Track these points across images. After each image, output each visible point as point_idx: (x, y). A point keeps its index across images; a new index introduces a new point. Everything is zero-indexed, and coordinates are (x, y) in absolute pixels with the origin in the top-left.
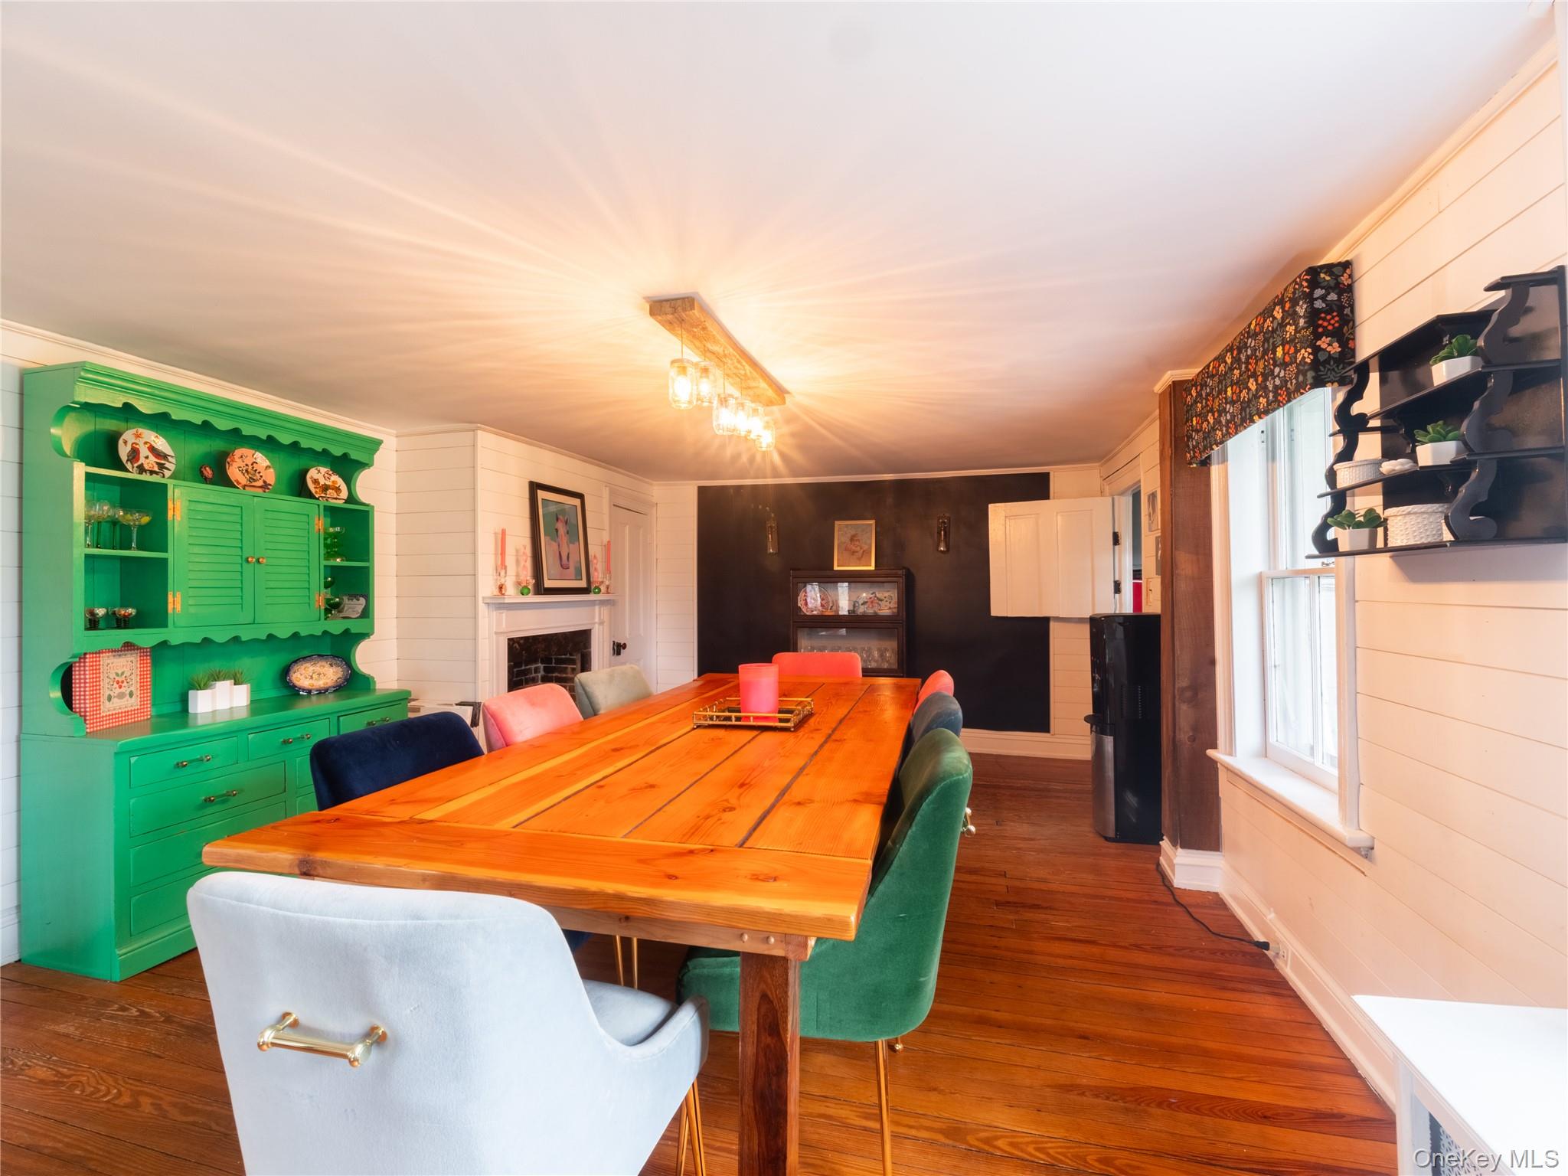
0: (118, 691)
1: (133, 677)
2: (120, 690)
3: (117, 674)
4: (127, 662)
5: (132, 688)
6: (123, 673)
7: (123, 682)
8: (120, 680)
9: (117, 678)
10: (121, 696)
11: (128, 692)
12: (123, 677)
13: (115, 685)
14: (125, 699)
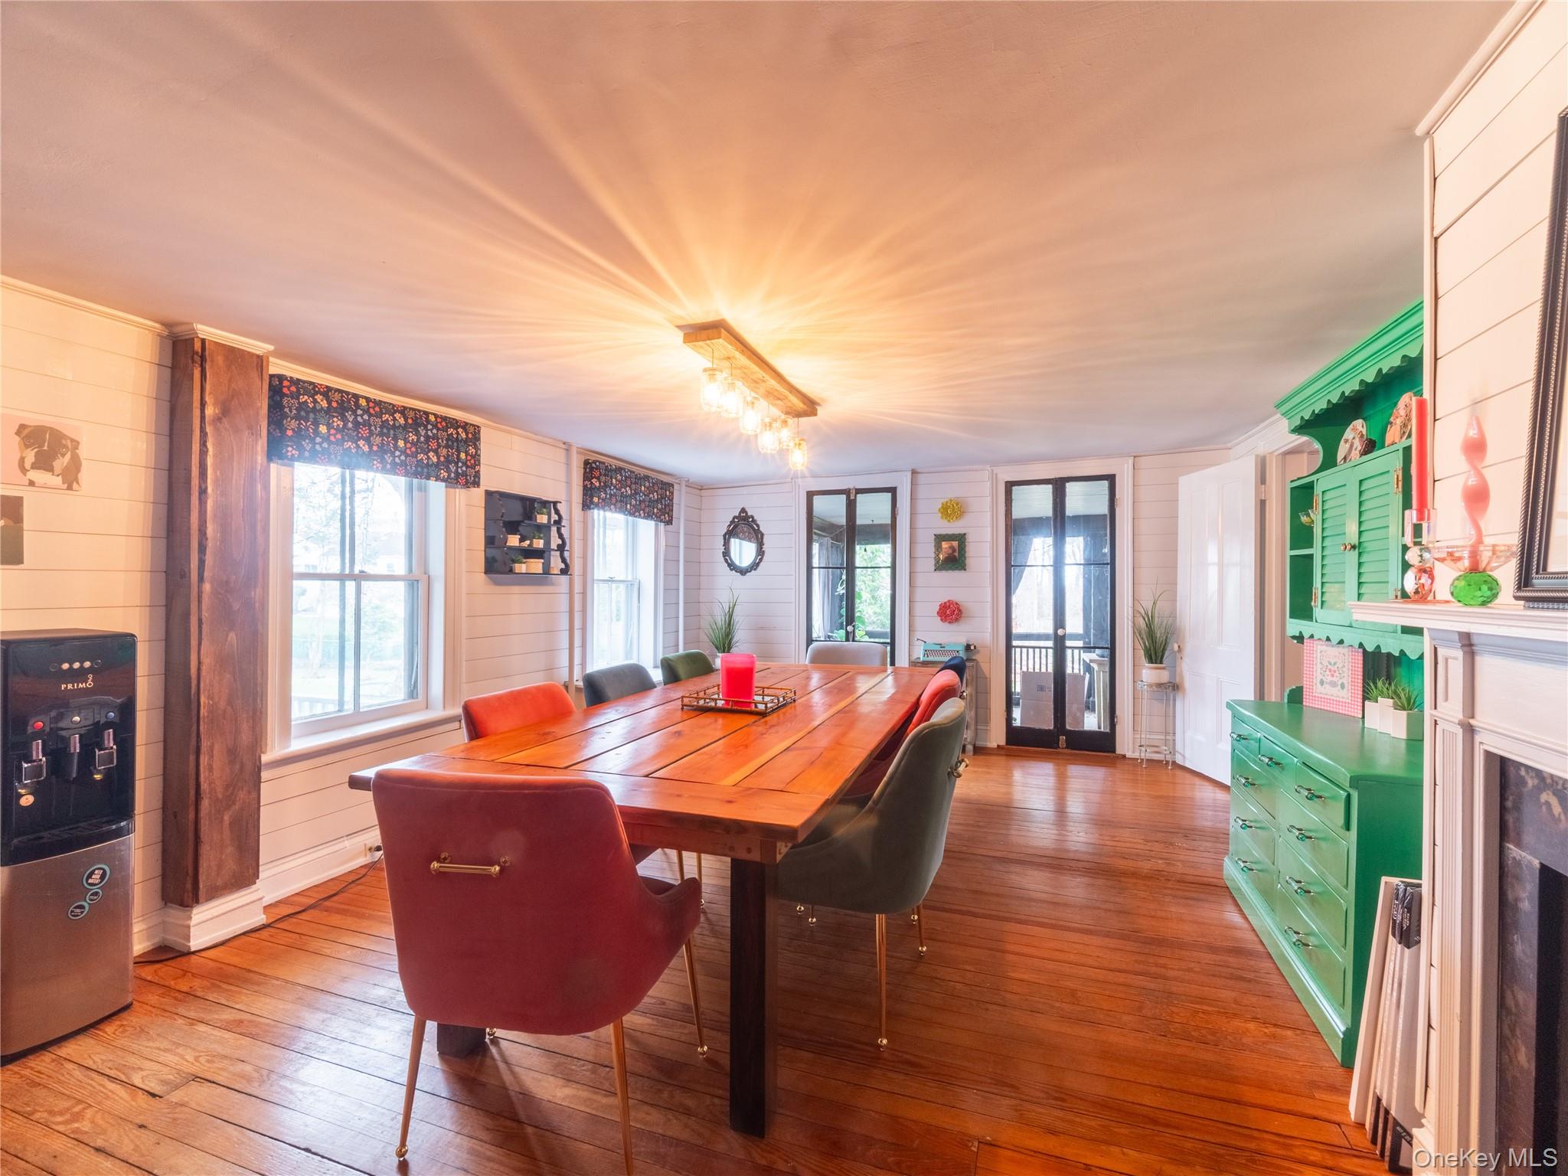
0: (1330, 678)
1: (1345, 669)
2: (1331, 679)
3: (1330, 663)
4: (1340, 653)
5: (1345, 681)
6: (1335, 664)
7: (1335, 671)
8: (1333, 669)
9: (1329, 667)
10: (1333, 684)
11: (1339, 683)
12: (1336, 667)
13: (1328, 673)
14: (1337, 688)
